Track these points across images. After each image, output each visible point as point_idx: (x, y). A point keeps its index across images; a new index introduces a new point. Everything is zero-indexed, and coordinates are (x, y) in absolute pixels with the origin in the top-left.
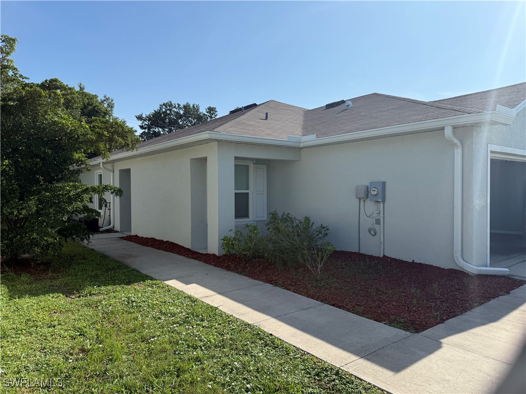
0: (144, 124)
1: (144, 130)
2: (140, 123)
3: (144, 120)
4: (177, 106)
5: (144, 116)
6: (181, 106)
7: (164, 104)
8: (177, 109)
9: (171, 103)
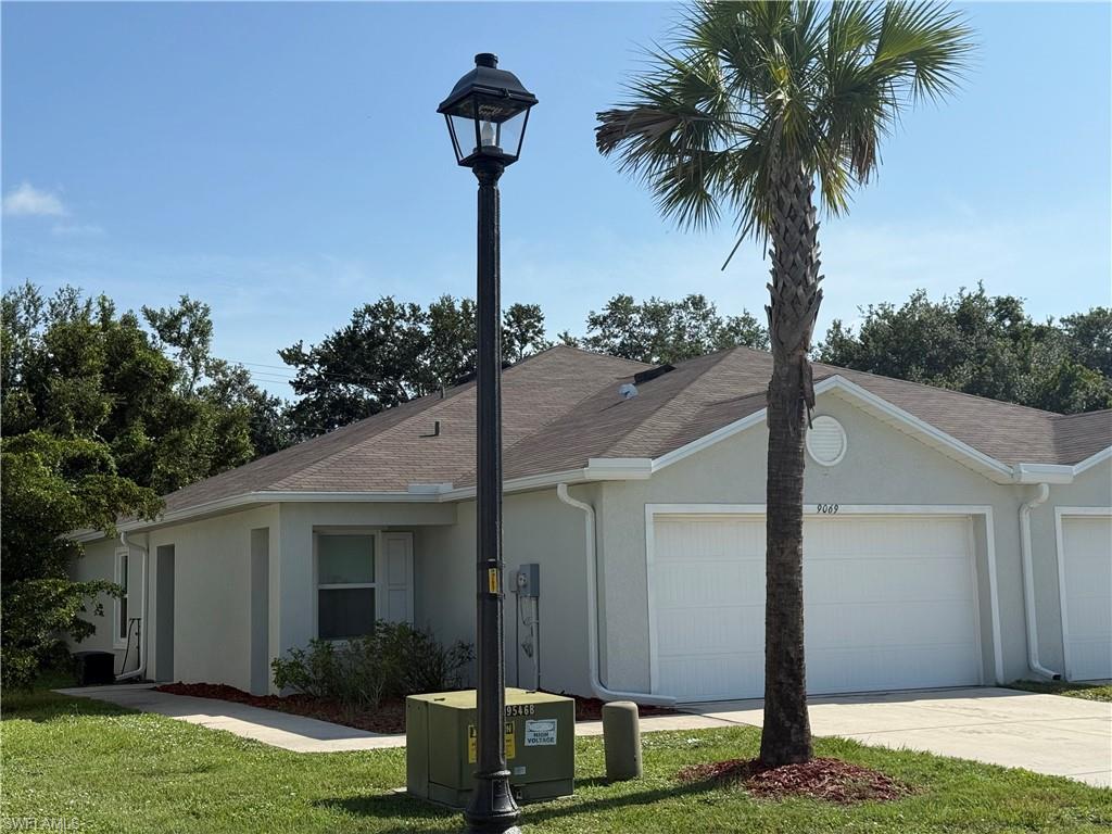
0: (305, 378)
1: (305, 396)
2: (293, 372)
3: (305, 362)
4: (408, 311)
5: (306, 350)
6: (422, 311)
7: (369, 310)
8: (408, 320)
9: (390, 303)
